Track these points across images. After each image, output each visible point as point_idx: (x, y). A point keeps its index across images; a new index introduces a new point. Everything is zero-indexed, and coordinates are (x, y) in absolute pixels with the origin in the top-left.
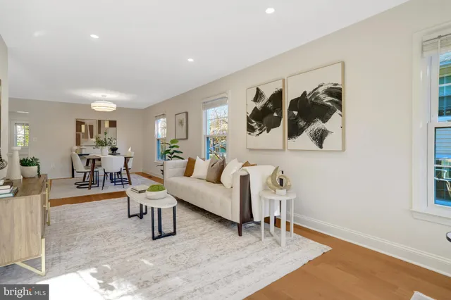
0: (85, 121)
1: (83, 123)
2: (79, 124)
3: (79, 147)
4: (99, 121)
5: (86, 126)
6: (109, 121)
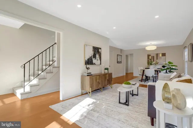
0: (151, 55)
1: (150, 56)
2: (149, 56)
4: (157, 54)
5: (151, 57)
6: (162, 54)
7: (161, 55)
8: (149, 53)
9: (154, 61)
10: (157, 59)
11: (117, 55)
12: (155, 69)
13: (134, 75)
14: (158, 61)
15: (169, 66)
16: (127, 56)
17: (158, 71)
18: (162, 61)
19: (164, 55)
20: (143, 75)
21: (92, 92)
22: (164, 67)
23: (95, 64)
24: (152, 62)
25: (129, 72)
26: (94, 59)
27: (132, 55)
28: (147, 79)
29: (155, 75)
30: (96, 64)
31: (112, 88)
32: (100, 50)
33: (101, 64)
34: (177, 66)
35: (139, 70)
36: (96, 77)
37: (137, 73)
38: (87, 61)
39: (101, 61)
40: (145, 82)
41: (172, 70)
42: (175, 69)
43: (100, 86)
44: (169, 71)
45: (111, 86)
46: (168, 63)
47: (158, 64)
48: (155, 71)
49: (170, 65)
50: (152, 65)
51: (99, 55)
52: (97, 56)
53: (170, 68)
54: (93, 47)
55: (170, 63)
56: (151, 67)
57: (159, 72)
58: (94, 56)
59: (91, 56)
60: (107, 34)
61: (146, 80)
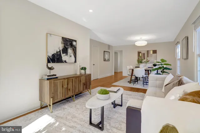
1: (141, 53)
2: (139, 53)
4: (148, 51)
5: (142, 54)
6: (153, 50)
7: (151, 52)
8: (140, 50)
9: (144, 59)
10: (148, 57)
11: (104, 51)
12: (145, 68)
13: (124, 74)
14: (149, 59)
15: (162, 65)
16: (116, 53)
17: (148, 71)
18: (153, 59)
19: (155, 52)
20: (132, 75)
21: (53, 104)
22: (155, 65)
23: (65, 62)
24: (142, 60)
25: (119, 71)
26: (64, 54)
27: (121, 51)
28: (137, 79)
29: (146, 76)
30: (67, 61)
31: (90, 94)
32: (74, 43)
33: (75, 62)
34: (171, 65)
35: (128, 69)
36: (62, 80)
37: (126, 73)
38: (51, 57)
39: (75, 57)
40: (134, 83)
41: (165, 70)
42: (169, 69)
43: (70, 94)
44: (161, 72)
45: (90, 91)
46: (161, 62)
47: (149, 62)
48: (146, 70)
49: (163, 63)
50: (142, 63)
51: (74, 50)
52: (70, 51)
53: (163, 67)
54: (63, 38)
55: (163, 60)
56: (142, 65)
57: (150, 71)
58: (65, 51)
59: (59, 50)
60: (84, 21)
61: (135, 81)
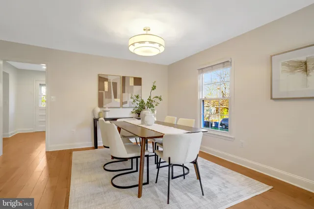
3: (102, 109)
4: (124, 78)
5: (109, 83)
6: (135, 78)
7: (131, 82)
8: (104, 72)
9: (115, 97)
10: (124, 91)
